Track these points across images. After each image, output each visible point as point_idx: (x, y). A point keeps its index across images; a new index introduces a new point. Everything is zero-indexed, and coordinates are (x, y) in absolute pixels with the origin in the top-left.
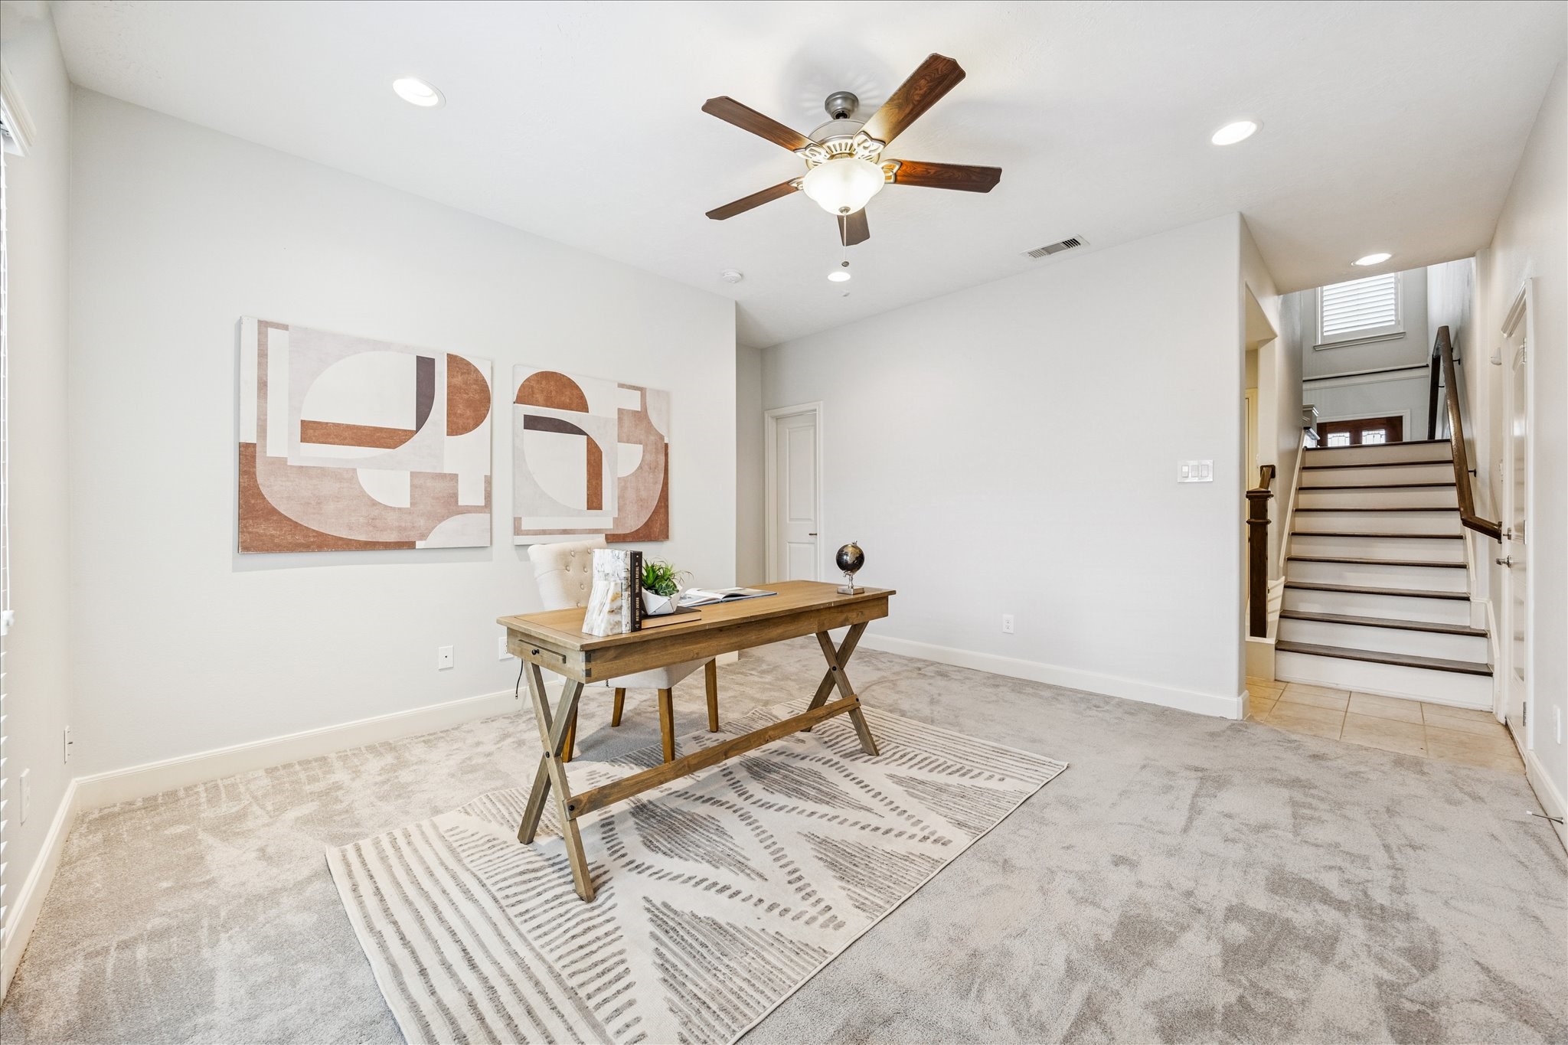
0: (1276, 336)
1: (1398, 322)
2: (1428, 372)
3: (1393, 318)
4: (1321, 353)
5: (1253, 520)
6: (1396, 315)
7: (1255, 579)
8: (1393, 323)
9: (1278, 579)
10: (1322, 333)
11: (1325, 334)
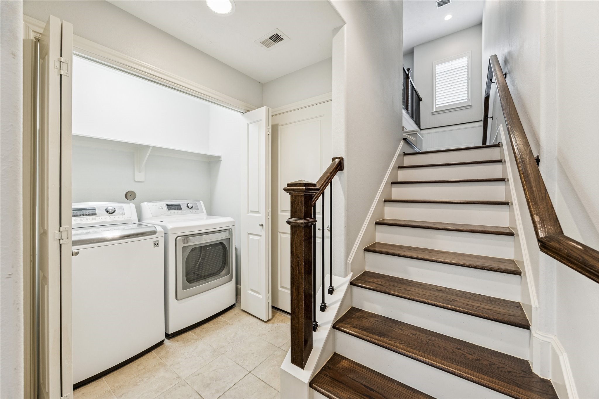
0: (345, 23)
1: (468, 99)
2: (482, 124)
3: (467, 98)
4: (435, 115)
5: (293, 220)
6: (468, 96)
7: (295, 295)
8: (467, 100)
9: (345, 276)
10: (435, 106)
11: (437, 106)
